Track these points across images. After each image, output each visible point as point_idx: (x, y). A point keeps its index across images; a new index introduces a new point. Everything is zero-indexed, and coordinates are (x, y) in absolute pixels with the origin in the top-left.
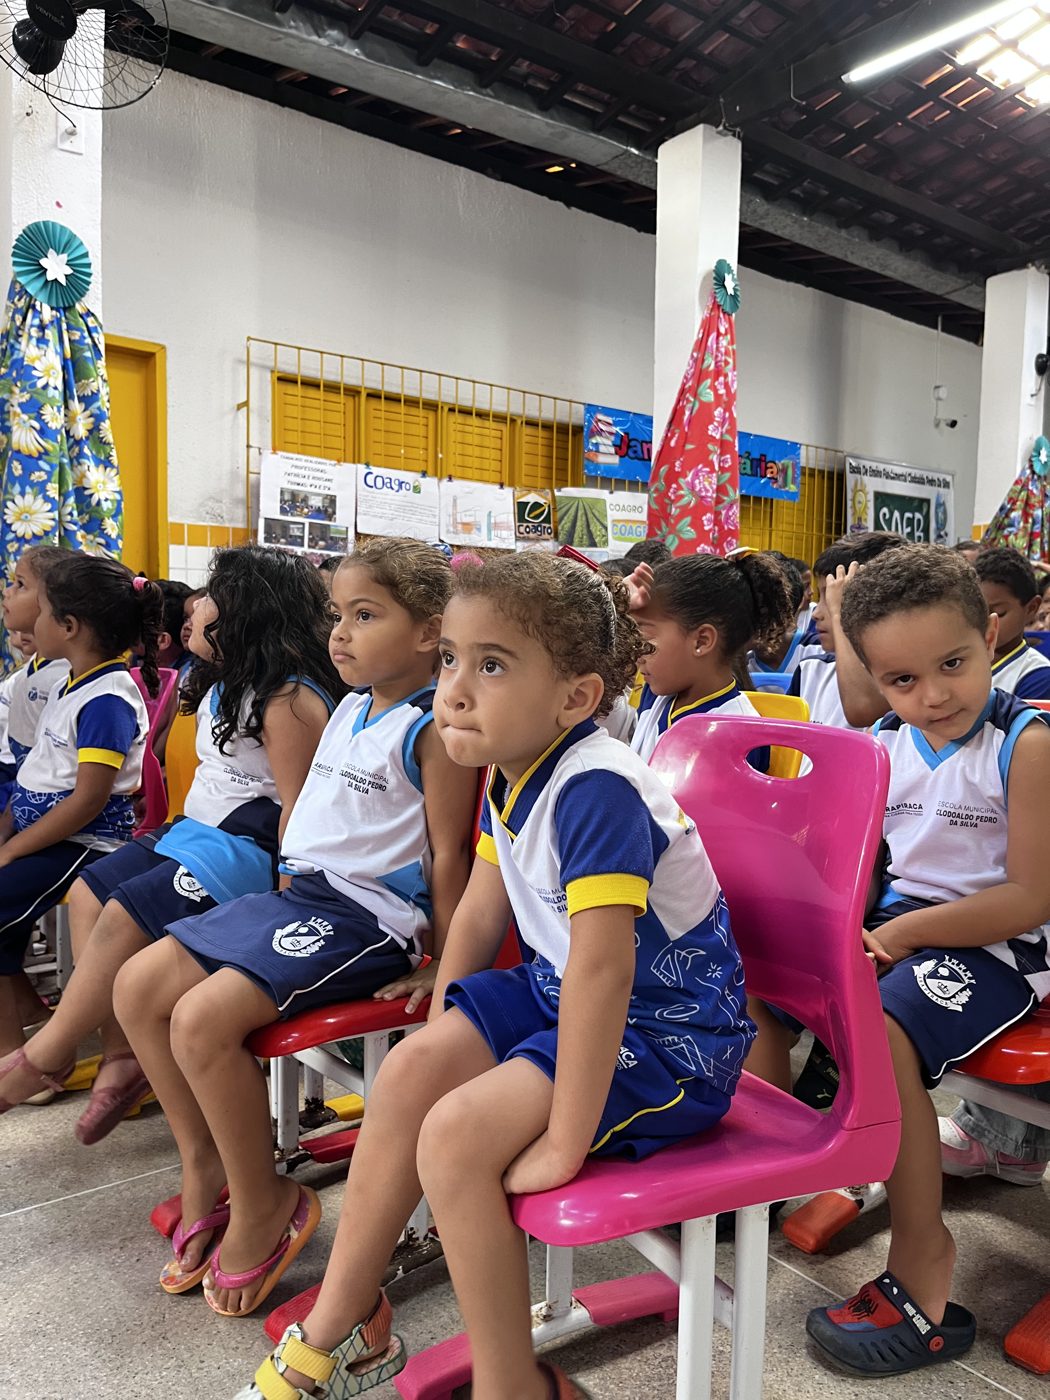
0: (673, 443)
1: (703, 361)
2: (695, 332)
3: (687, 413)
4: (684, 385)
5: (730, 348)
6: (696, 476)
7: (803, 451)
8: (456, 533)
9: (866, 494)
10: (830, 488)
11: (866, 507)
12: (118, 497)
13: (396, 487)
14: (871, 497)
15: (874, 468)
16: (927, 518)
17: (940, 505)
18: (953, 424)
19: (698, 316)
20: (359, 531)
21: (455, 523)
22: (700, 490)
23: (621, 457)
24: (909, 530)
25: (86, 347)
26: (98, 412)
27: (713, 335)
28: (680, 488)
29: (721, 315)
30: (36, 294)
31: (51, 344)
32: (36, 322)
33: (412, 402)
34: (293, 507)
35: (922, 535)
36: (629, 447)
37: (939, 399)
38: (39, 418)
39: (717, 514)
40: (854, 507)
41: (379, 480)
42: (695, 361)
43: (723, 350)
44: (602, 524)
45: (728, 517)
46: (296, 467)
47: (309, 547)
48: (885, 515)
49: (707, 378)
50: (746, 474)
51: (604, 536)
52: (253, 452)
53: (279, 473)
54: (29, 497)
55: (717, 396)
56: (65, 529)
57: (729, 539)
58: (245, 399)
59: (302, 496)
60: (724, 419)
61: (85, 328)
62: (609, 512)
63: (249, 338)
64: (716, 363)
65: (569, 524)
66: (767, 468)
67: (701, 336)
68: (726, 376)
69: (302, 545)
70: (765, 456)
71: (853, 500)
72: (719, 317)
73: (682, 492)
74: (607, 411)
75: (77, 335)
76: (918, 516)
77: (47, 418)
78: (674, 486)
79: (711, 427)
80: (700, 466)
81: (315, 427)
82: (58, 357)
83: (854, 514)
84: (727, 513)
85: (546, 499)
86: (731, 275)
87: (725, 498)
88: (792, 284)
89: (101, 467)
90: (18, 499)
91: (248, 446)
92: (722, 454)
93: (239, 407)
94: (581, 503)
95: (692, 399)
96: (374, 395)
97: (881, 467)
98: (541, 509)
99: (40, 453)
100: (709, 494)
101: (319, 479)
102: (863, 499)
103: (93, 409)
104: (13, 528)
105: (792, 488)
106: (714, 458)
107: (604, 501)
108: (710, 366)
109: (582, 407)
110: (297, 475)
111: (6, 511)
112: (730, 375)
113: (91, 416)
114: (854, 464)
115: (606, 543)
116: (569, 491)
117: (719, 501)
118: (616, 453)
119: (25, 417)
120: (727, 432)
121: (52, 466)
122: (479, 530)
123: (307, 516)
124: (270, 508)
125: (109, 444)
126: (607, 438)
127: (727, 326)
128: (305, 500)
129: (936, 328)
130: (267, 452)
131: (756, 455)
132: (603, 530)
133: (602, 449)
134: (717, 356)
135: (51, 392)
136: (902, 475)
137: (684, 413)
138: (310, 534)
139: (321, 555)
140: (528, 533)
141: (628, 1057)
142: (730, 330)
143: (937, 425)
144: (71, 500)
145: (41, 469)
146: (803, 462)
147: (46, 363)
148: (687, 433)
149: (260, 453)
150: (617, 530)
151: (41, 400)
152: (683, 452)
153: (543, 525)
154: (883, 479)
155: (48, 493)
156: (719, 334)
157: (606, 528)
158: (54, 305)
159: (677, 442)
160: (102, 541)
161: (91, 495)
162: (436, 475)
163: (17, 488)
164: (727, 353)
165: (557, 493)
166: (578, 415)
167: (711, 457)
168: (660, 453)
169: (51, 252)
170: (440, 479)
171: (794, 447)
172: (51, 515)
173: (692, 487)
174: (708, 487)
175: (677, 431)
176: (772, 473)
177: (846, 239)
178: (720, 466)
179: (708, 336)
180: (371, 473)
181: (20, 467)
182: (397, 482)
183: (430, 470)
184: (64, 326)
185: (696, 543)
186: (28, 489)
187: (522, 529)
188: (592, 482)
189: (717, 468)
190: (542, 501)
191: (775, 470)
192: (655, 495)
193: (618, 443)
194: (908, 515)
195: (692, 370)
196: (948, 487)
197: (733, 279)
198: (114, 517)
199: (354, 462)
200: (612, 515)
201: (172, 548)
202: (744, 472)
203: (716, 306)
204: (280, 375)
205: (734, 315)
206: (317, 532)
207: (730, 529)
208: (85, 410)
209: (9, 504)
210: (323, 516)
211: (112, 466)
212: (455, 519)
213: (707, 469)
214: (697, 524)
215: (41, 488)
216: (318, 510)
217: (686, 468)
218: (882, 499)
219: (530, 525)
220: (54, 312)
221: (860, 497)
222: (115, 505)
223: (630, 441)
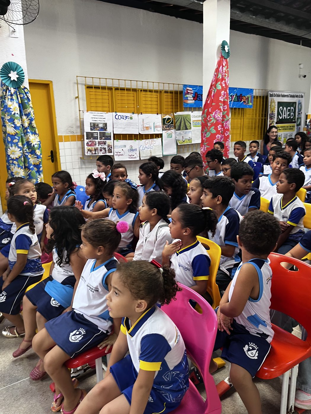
0: (209, 102)
1: (218, 75)
2: (215, 66)
3: (213, 93)
4: (212, 83)
5: (227, 70)
6: (216, 113)
7: (254, 91)
8: (144, 130)
9: (275, 103)
10: (263, 101)
11: (275, 107)
12: (39, 143)
13: (125, 118)
14: (276, 104)
15: (278, 94)
16: (295, 108)
17: (300, 104)
18: (305, 76)
19: (216, 60)
20: (114, 133)
21: (144, 127)
22: (217, 118)
23: (195, 100)
24: (289, 113)
25: (25, 99)
26: (30, 118)
27: (221, 67)
28: (211, 117)
29: (224, 60)
30: (9, 85)
31: (15, 100)
32: (10, 94)
33: (128, 90)
34: (94, 128)
35: (293, 114)
36: (197, 97)
37: (300, 68)
38: (14, 123)
39: (222, 124)
40: (271, 108)
41: (120, 117)
42: (215, 75)
43: (224, 71)
44: (189, 122)
45: (226, 125)
46: (94, 115)
47: (100, 139)
48: (281, 109)
49: (219, 82)
50: (235, 101)
51: (190, 126)
52: (81, 112)
53: (89, 118)
54: (14, 147)
55: (222, 87)
56: (25, 155)
57: (227, 131)
58: (77, 96)
59: (97, 124)
60: (224, 94)
61: (24, 93)
62: (192, 118)
63: (77, 76)
64: (222, 76)
65: (179, 124)
66: (242, 98)
67: (217, 67)
68: (225, 80)
69: (98, 139)
70: (241, 94)
71: (270, 106)
72: (223, 60)
73: (211, 119)
74: (190, 86)
75: (22, 96)
76: (292, 108)
77: (16, 123)
78: (209, 116)
79: (220, 98)
80: (217, 110)
81: (100, 101)
82: (17, 104)
83: (271, 110)
84: (226, 124)
85: (171, 116)
86: (227, 46)
87: (225, 119)
88: (252, 35)
89: (33, 135)
90: (11, 148)
91: (80, 111)
92: (224, 105)
93: (76, 98)
94: (183, 117)
95: (214, 88)
96: (117, 89)
97: (280, 93)
98: (170, 120)
99: (15, 134)
100: (220, 119)
101: (101, 118)
102: (274, 105)
103: (29, 118)
104: (11, 156)
105: (250, 104)
106: (221, 107)
107: (190, 115)
108: (220, 77)
109: (182, 85)
110: (95, 118)
111: (8, 151)
112: (226, 79)
113: (29, 120)
114: (271, 93)
115: (190, 128)
116: (179, 113)
117: (223, 120)
118: (194, 99)
119: (10, 124)
120: (226, 98)
121: (19, 137)
122: (151, 128)
123: (99, 130)
124: (87, 129)
125: (35, 128)
126: (191, 95)
127: (226, 63)
128: (98, 125)
129: (300, 44)
130: (85, 112)
131: (239, 95)
132: (190, 124)
133: (189, 98)
134: (222, 74)
135: (16, 115)
136: (287, 95)
137: (212, 93)
138: (100, 135)
139: (103, 141)
140: (166, 128)
141: (151, 400)
142: (227, 65)
143: (300, 77)
144: (26, 146)
145: (16, 139)
146: (254, 94)
147: (14, 106)
148: (213, 99)
149: (83, 112)
150: (194, 124)
151: (14, 118)
152: (212, 106)
153: (171, 125)
154: (281, 98)
155: (19, 146)
156: (223, 66)
157: (191, 124)
158: (14, 87)
159: (210, 102)
160: (36, 156)
161: (31, 143)
162: (137, 113)
163: (10, 145)
164: (225, 72)
165: (175, 114)
166: (181, 88)
167: (220, 107)
168: (205, 105)
169: (12, 72)
170: (138, 114)
171: (252, 90)
172: (20, 152)
173: (214, 117)
174: (219, 117)
175: (210, 98)
176: (244, 100)
177: (268, 22)
178: (223, 109)
179: (219, 67)
180: (117, 115)
181: (10, 138)
182: (125, 117)
183: (136, 112)
184: (18, 93)
185: (216, 134)
186: (13, 145)
187: (164, 127)
188: (186, 109)
189: (222, 110)
190: (170, 117)
191: (245, 99)
192: (203, 118)
193: (194, 96)
194: (289, 108)
195: (214, 79)
196: (303, 97)
197: (228, 47)
198: (39, 149)
199: (112, 112)
200: (192, 119)
201: (60, 143)
202: (235, 100)
203: (222, 57)
204: (87, 86)
205: (228, 59)
206: (102, 135)
207: (227, 128)
208: (27, 118)
209: (8, 149)
210: (103, 130)
211: (37, 134)
212: (143, 126)
213: (219, 111)
214: (216, 128)
215: (17, 144)
216: (102, 128)
217: (213, 110)
218: (280, 104)
219: (167, 125)
220: (15, 90)
221: (273, 104)
222: (39, 145)
223: (198, 95)
